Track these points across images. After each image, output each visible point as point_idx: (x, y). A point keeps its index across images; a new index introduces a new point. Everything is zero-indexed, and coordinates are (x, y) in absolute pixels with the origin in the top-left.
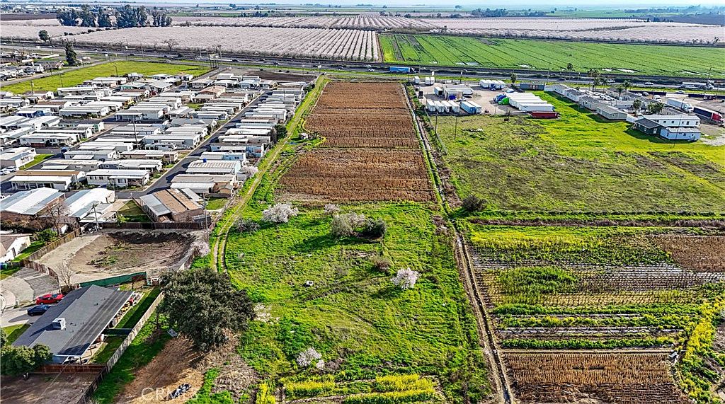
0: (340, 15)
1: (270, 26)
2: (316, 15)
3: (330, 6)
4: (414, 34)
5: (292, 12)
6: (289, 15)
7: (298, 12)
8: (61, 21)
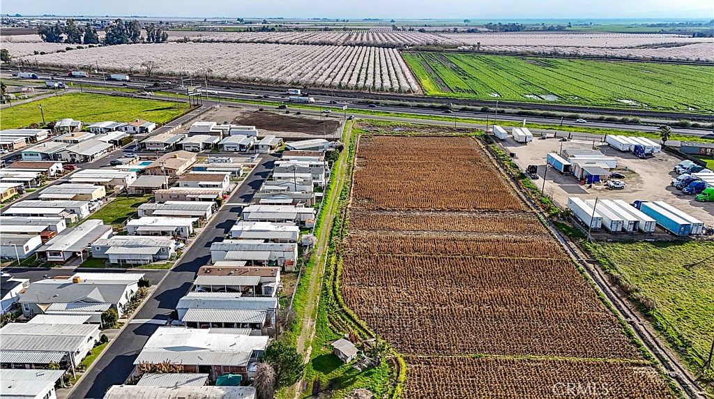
0: (351, 30)
1: (277, 42)
2: (326, 30)
3: (337, 20)
4: (442, 51)
5: (301, 26)
6: (297, 29)
7: (306, 26)
8: (43, 38)
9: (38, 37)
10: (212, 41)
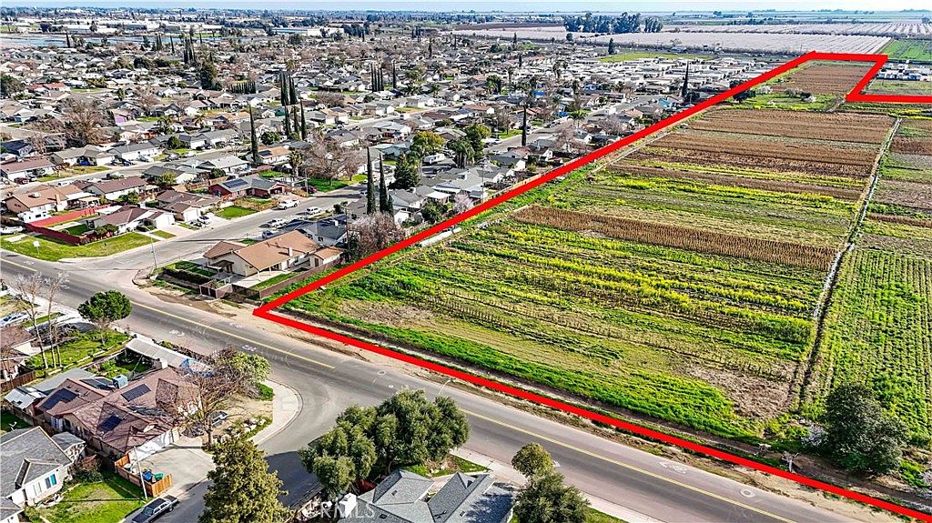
1: (766, 32)
2: (828, 22)
5: (795, 19)
7: (802, 19)
9: (564, 28)
10: (700, 32)
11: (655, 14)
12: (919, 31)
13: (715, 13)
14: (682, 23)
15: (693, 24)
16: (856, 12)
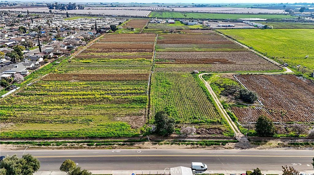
1: (117, 9)
2: (134, 6)
3: (137, 4)
5: (125, 5)
8: (49, 8)
9: (47, 8)
11: (81, 3)
12: (158, 9)
13: (101, 3)
14: (91, 6)
15: (94, 7)
16: (141, 3)
